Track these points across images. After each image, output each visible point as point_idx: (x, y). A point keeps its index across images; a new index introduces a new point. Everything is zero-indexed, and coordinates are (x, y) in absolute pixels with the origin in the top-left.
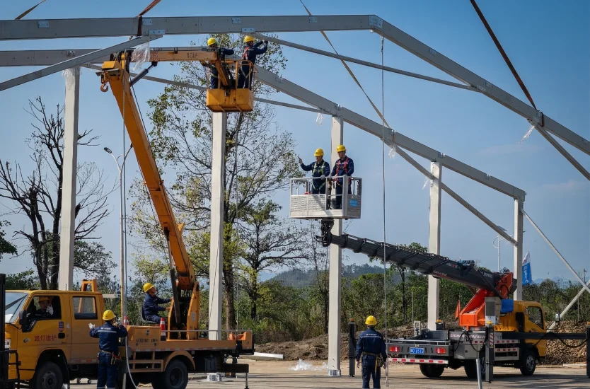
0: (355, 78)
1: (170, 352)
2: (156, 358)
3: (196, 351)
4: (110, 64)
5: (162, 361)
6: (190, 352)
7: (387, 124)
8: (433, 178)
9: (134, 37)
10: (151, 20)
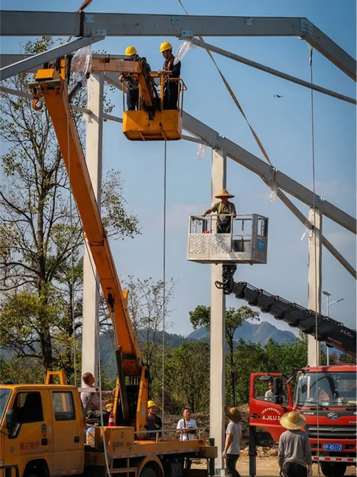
0: (237, 102)
1: (143, 458)
2: (131, 466)
3: (165, 456)
4: (48, 73)
5: (136, 468)
6: (159, 456)
7: (269, 161)
8: (313, 228)
9: (74, 39)
10: (92, 16)
